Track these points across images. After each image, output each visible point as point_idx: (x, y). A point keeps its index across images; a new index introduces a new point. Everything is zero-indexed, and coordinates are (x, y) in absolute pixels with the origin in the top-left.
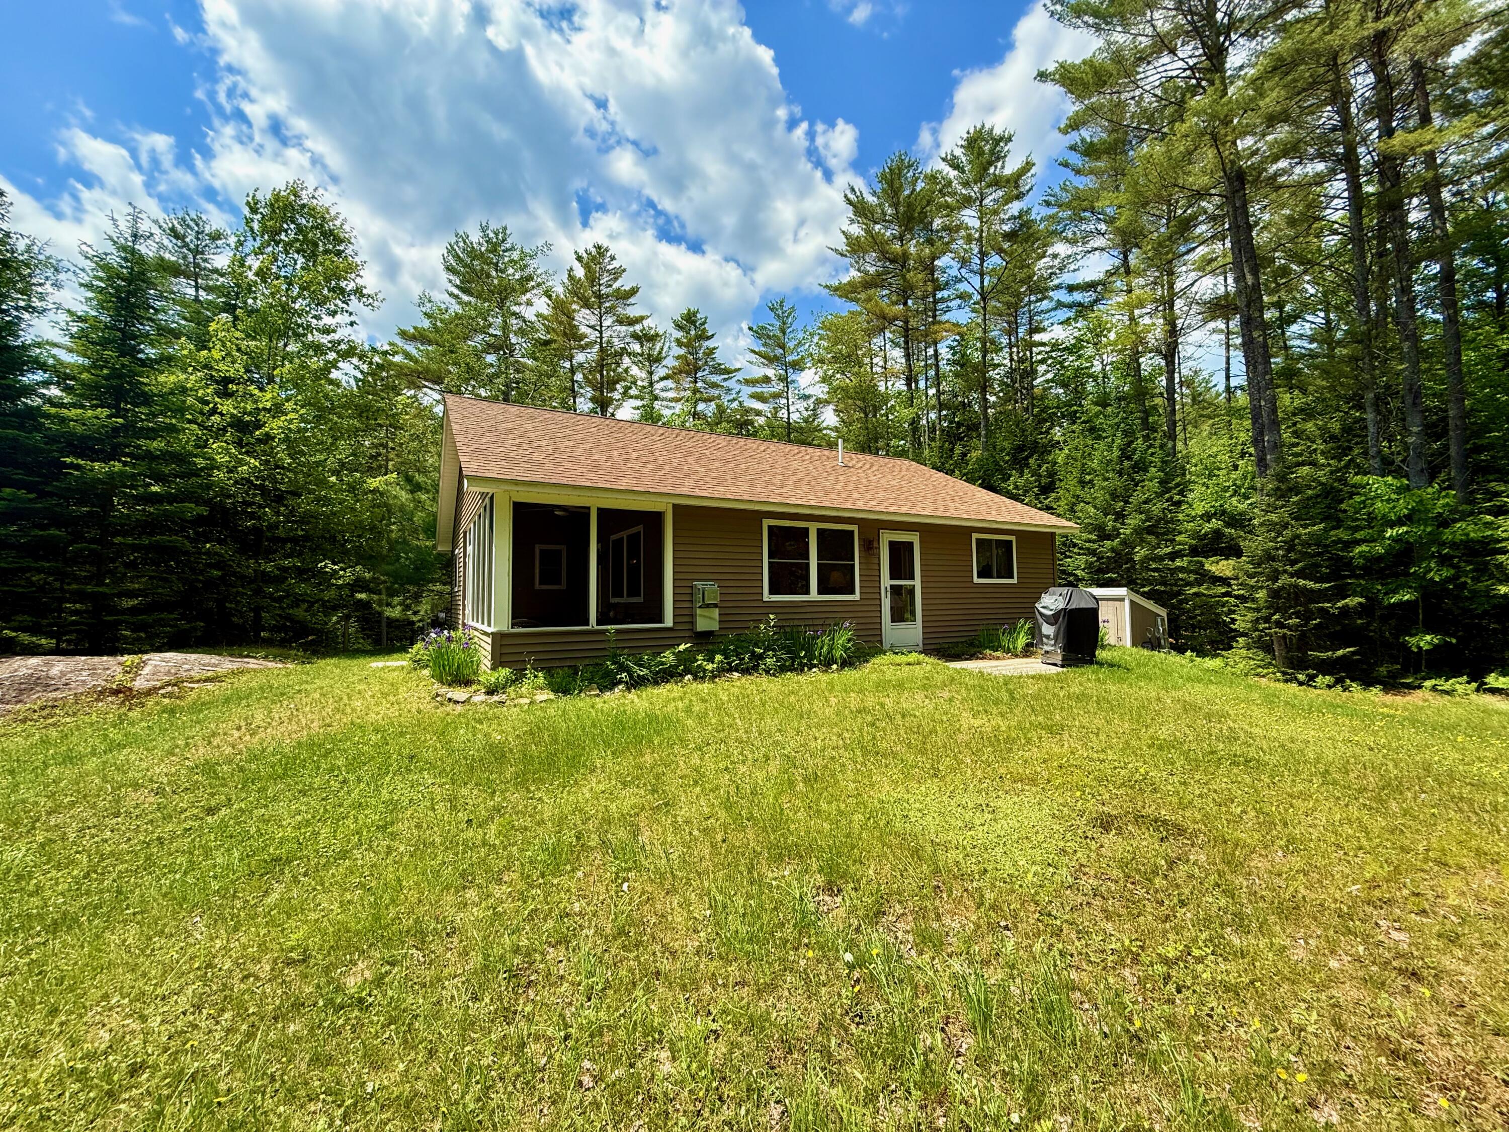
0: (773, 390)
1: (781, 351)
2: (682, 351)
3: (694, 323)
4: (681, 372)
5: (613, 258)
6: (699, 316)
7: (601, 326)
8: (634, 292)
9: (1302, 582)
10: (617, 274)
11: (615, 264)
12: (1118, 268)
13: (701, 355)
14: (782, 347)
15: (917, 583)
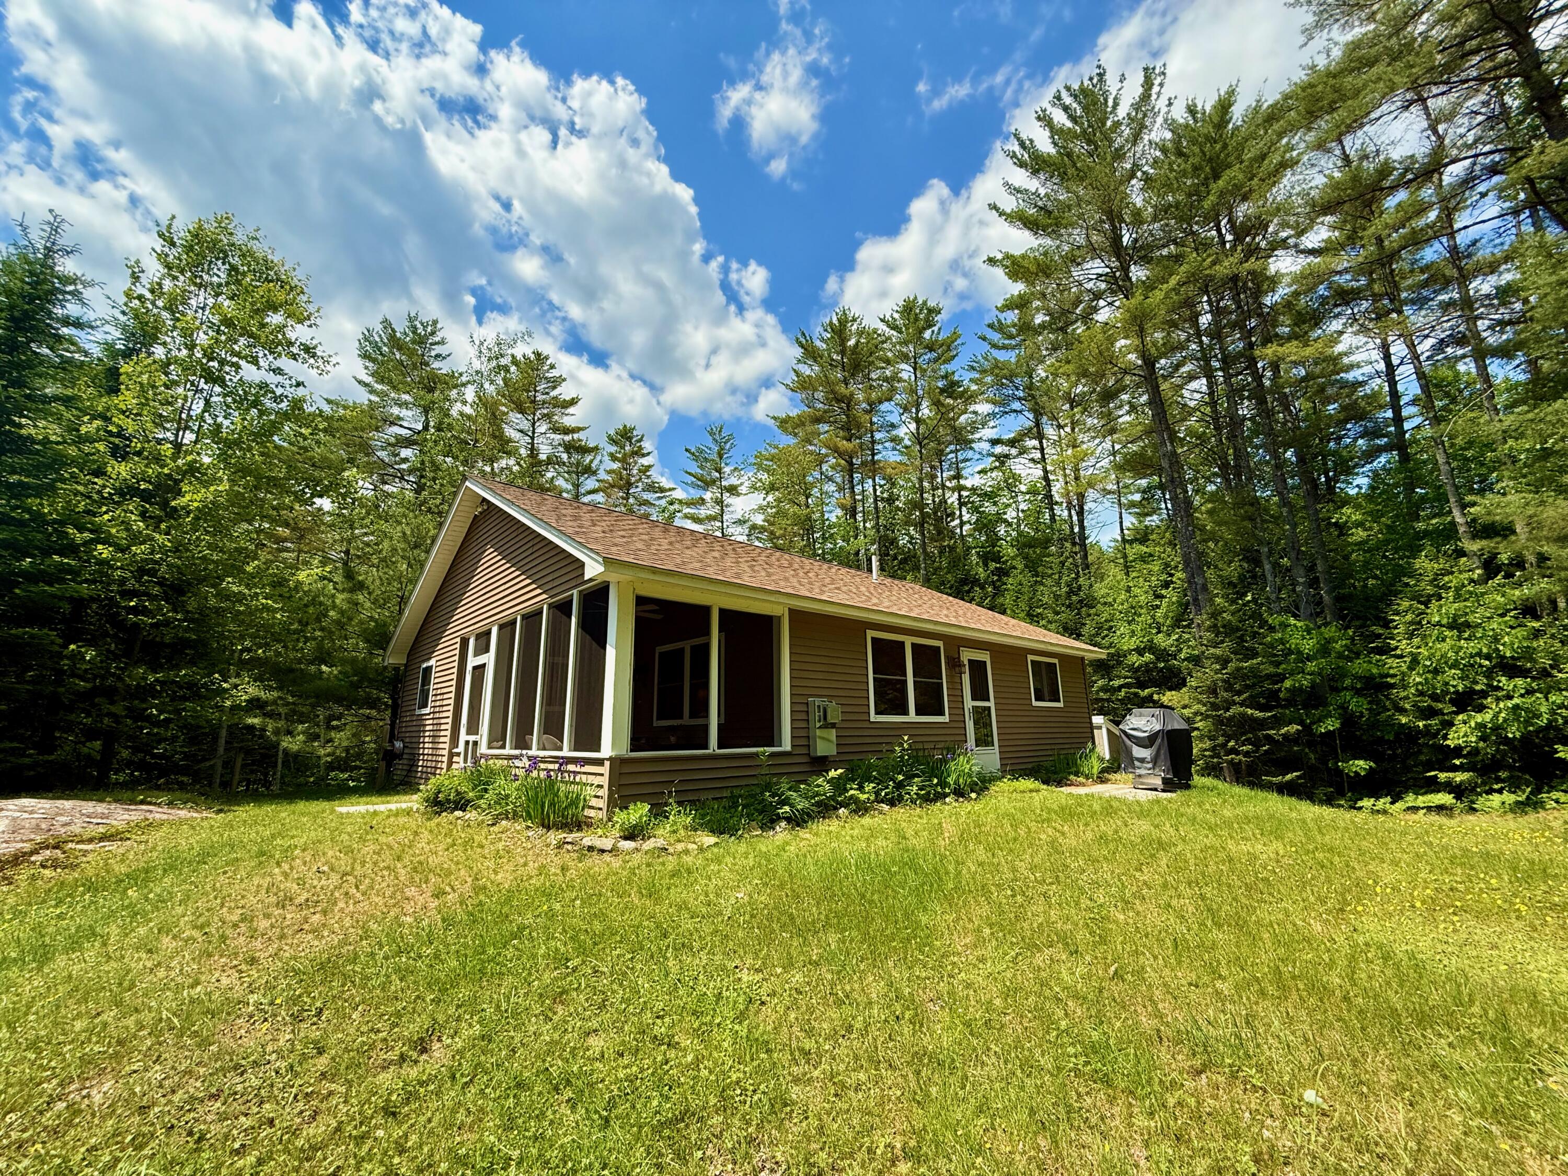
0: (709, 512)
1: (717, 475)
2: (616, 466)
3: (629, 439)
4: (613, 486)
5: (552, 367)
6: (635, 433)
7: (534, 432)
8: (573, 402)
9: (1250, 711)
10: (556, 382)
11: (554, 373)
12: (1030, 430)
13: (635, 472)
14: (719, 471)
15: (991, 704)
